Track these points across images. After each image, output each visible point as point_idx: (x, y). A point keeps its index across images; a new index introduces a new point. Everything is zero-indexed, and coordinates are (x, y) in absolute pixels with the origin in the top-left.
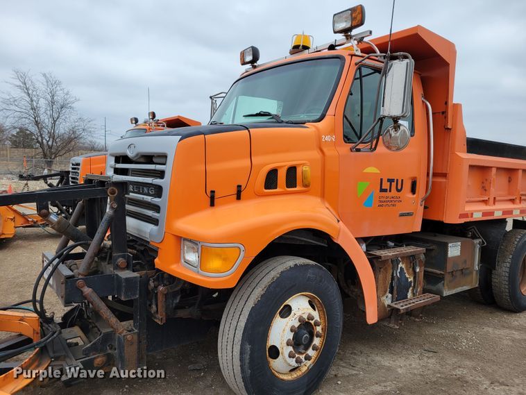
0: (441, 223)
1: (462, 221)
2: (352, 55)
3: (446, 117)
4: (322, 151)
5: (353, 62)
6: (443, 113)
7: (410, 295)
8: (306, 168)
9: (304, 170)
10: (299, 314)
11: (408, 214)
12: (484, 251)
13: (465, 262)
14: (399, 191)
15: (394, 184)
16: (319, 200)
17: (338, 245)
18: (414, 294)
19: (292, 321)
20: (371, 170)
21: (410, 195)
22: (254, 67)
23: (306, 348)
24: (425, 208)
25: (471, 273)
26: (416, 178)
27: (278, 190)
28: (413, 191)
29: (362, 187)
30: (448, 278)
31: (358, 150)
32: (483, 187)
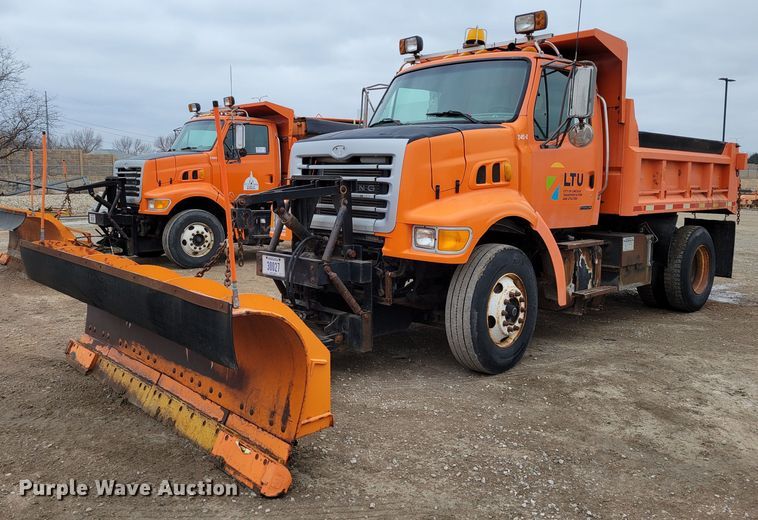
0: (616, 217)
1: (636, 214)
2: (537, 58)
3: (619, 112)
4: (518, 149)
5: (539, 66)
6: (616, 108)
7: (589, 286)
8: (507, 165)
9: (507, 166)
10: (509, 290)
11: (588, 208)
12: (655, 247)
13: (639, 257)
14: (580, 185)
15: (575, 178)
16: (517, 193)
17: (536, 232)
18: (593, 286)
19: (504, 296)
20: (557, 165)
21: (589, 189)
22: (417, 57)
23: (514, 321)
24: (602, 202)
25: (644, 269)
26: (593, 172)
27: (486, 184)
28: (591, 185)
29: (550, 181)
30: (623, 272)
31: (546, 147)
32: (654, 181)
